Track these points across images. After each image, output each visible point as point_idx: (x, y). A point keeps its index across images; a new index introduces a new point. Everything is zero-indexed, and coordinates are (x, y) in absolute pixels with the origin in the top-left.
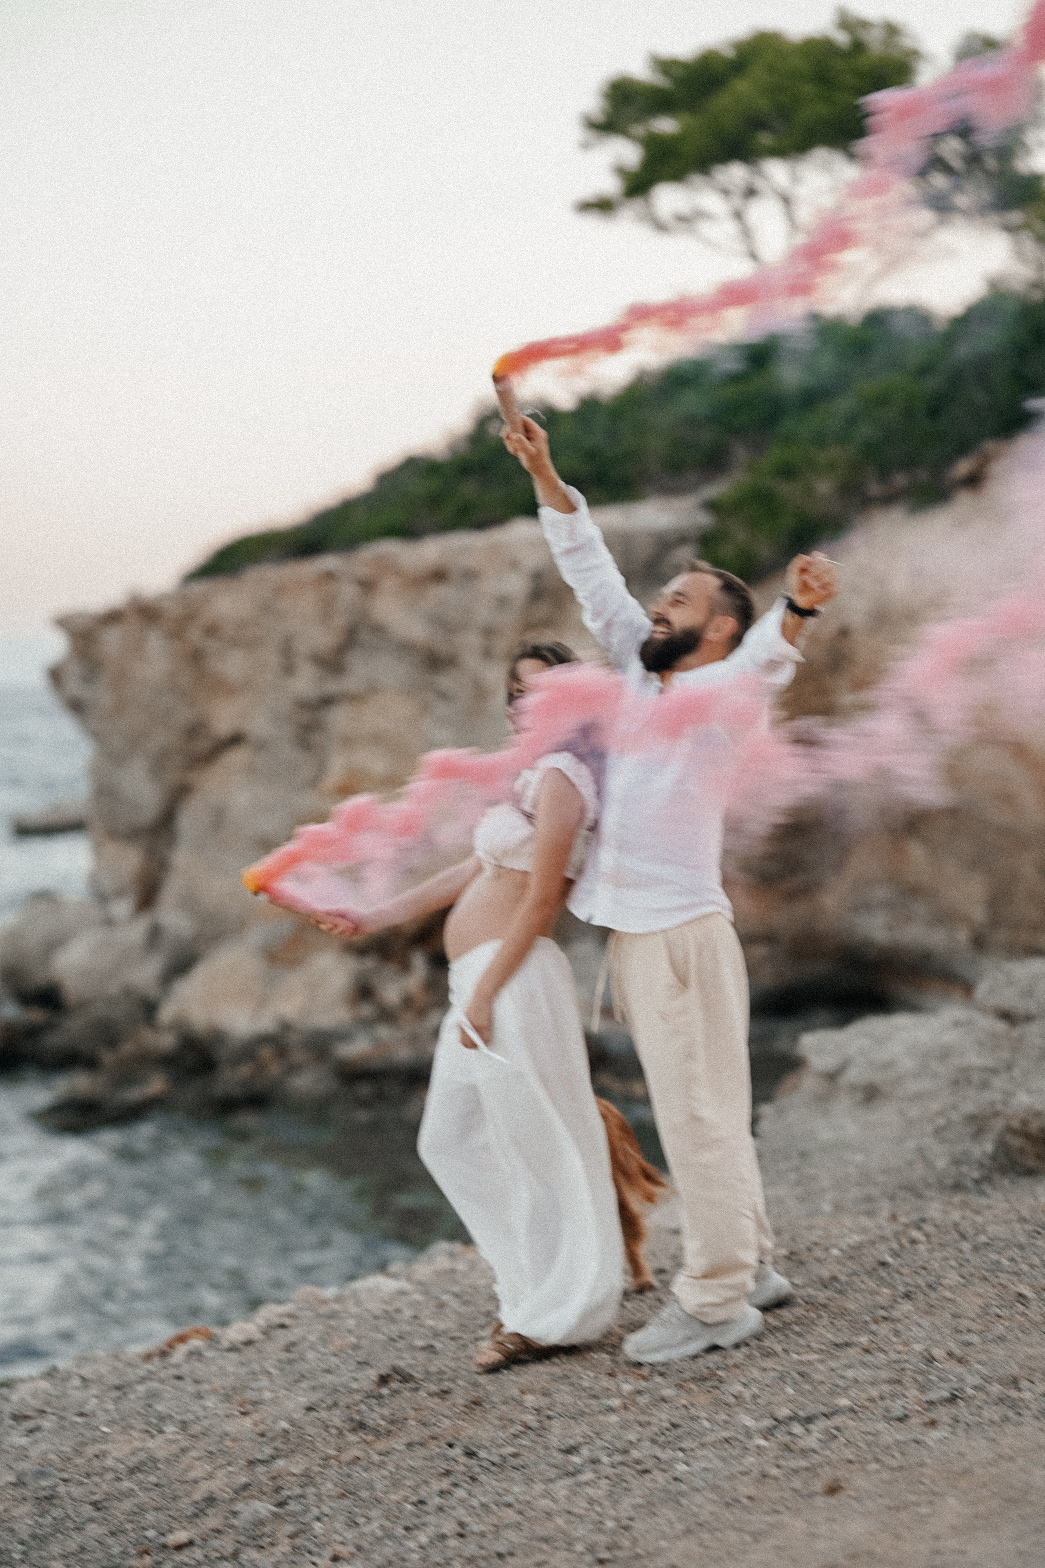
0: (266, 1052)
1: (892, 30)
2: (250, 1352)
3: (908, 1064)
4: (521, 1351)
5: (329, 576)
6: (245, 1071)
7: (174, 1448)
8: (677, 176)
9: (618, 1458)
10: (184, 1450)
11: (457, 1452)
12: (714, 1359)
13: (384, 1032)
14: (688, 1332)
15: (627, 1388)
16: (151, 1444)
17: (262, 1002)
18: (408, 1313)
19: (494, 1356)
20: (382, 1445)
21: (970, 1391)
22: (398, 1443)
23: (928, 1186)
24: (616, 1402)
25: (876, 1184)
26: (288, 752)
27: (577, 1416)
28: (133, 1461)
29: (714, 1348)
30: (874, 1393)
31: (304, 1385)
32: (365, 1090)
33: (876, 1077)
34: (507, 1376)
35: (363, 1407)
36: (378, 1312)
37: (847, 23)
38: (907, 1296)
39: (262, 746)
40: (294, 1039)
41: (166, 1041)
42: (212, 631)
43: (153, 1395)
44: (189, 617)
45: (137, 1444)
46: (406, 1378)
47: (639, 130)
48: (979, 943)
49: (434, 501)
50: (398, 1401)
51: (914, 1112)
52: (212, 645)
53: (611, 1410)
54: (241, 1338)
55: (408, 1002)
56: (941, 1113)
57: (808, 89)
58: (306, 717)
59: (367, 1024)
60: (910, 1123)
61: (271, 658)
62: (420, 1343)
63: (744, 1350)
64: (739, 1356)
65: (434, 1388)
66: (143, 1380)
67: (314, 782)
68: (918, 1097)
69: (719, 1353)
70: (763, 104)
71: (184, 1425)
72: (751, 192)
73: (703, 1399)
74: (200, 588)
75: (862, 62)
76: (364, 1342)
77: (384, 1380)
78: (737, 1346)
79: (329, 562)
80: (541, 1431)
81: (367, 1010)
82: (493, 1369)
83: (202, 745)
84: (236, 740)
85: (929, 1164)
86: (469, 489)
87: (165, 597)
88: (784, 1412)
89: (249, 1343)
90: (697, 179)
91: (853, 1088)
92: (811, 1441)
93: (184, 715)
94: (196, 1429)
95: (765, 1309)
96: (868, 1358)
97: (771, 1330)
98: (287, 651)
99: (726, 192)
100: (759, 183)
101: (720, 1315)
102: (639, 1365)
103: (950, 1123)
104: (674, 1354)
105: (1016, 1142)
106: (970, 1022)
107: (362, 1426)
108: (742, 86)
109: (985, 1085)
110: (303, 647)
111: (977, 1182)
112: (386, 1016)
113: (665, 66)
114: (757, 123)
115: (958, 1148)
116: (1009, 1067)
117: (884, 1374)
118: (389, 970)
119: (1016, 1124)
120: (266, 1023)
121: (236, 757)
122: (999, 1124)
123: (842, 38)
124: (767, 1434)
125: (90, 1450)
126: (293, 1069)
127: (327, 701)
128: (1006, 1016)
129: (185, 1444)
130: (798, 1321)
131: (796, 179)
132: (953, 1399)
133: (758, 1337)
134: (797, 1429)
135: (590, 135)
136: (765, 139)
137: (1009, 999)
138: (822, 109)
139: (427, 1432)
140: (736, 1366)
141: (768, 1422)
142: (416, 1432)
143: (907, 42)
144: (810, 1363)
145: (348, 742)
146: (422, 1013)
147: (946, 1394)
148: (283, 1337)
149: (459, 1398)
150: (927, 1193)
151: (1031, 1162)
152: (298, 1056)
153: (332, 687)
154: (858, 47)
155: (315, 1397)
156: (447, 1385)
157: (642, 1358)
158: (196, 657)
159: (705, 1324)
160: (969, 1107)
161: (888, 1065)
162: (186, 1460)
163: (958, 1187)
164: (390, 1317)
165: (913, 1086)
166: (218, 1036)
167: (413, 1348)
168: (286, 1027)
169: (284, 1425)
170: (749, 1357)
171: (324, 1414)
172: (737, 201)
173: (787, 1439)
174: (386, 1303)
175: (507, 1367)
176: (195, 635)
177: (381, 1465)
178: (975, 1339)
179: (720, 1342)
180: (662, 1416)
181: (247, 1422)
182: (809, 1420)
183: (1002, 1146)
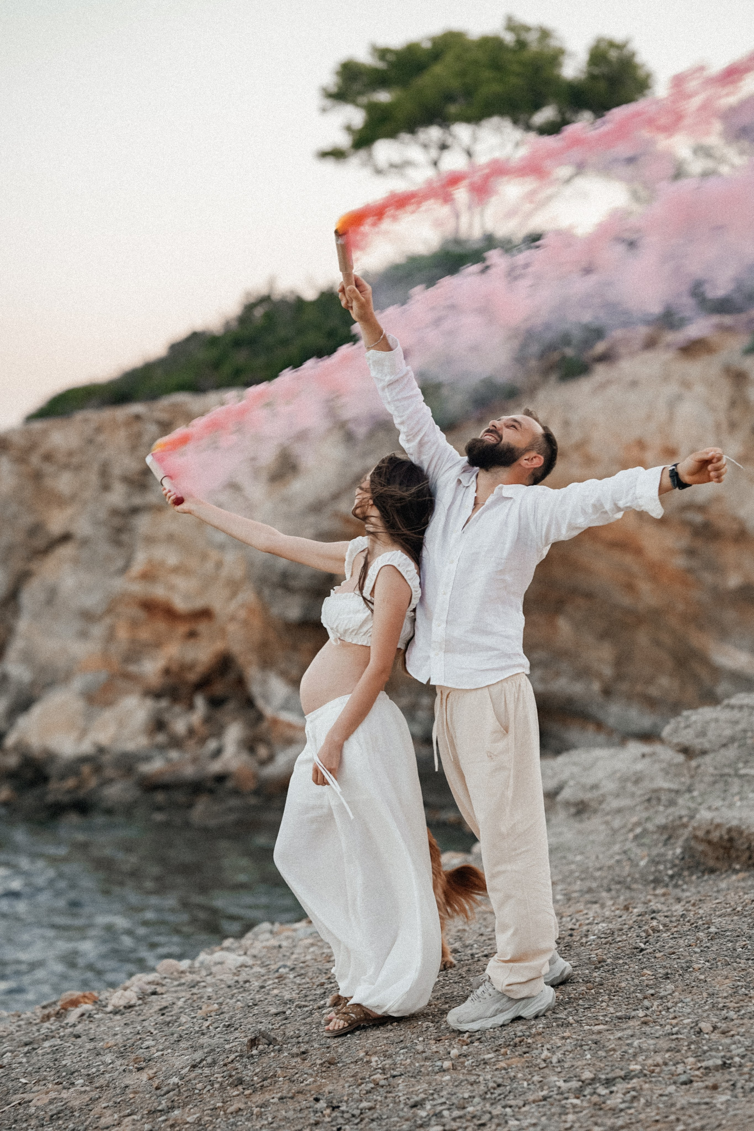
0: (86, 769)
1: (545, 34)
2: (131, 1015)
3: (609, 786)
4: (361, 1020)
5: (138, 418)
6: (70, 783)
7: (86, 1098)
8: (392, 134)
9: (456, 1113)
10: (93, 1100)
11: (322, 1104)
12: (520, 1028)
13: (174, 754)
14: (497, 1006)
15: (454, 1052)
16: (65, 1094)
17: (84, 733)
18: (256, 984)
19: (339, 1024)
20: (258, 1098)
21: (737, 1059)
22: (272, 1096)
23: (635, 881)
24: (447, 1064)
25: (595, 879)
26: (104, 548)
27: (417, 1075)
28: (53, 1109)
29: (519, 1018)
30: (659, 1059)
31: (183, 1044)
32: (160, 797)
33: (587, 796)
34: (353, 1040)
35: (238, 1065)
36: (230, 983)
37: (512, 26)
38: (667, 977)
39: (85, 542)
40: (106, 759)
41: (12, 761)
42: (48, 457)
43: (55, 1050)
44: (32, 447)
45: (53, 1095)
46: (271, 1042)
47: (363, 100)
48: (607, 692)
49: (216, 365)
50: (265, 1059)
51: (617, 823)
52: (48, 468)
53: (443, 1070)
54: (123, 1002)
55: (191, 732)
56: (638, 824)
57: (487, 74)
58: (117, 522)
59: (161, 748)
60: (615, 832)
61: (93, 478)
62: (273, 1010)
63: (544, 1021)
64: (541, 1024)
65: (295, 1050)
66: (46, 1038)
67: (124, 569)
68: (619, 811)
69: (521, 1022)
70: (455, 84)
71: (90, 1079)
72: (444, 147)
73: (516, 1062)
74: (38, 425)
75: (526, 55)
76: (226, 1009)
77: (253, 1043)
78: (536, 1017)
79: (137, 408)
80: (390, 1088)
81: (161, 738)
82: (340, 1034)
83: (40, 542)
84: (66, 538)
85: (634, 864)
86: (240, 357)
87: (13, 431)
88: (587, 1075)
89: (129, 1007)
90: (405, 137)
91: (567, 804)
92: (615, 1101)
93: (27, 520)
94: (101, 1081)
95: (555, 985)
96: (647, 1029)
97: (560, 1003)
98: (104, 472)
99: (425, 146)
100: (449, 141)
101: (524, 992)
102: (461, 1033)
103: (645, 832)
104: (488, 1023)
105: (701, 847)
106: (653, 754)
107: (240, 1082)
108: (438, 69)
109: (672, 803)
110: (117, 471)
111: (672, 877)
112: (176, 743)
113: (383, 53)
114: (449, 98)
115: (655, 852)
116: (689, 790)
117: (664, 1044)
118: (177, 709)
119: (700, 834)
120: (86, 747)
121: (66, 551)
122: (686, 833)
123: (509, 38)
124: (579, 1093)
125: (16, 1099)
126: (109, 781)
127: (135, 511)
128: (686, 751)
129: (95, 1094)
130: (582, 996)
131: (475, 139)
132: (725, 1066)
133: (553, 1009)
134: (602, 1091)
135: (328, 103)
136: (453, 109)
137: (687, 737)
138: (496, 88)
139: (294, 1089)
140: (540, 1034)
141: (575, 1084)
142: (285, 1088)
143: (554, 43)
144: (599, 1032)
145: (150, 540)
146: (203, 741)
147: (719, 1062)
148: (157, 1003)
149: (317, 1058)
150: (635, 886)
151: (711, 863)
152: (109, 772)
153: (137, 500)
154: (521, 44)
155: (198, 1055)
156: (304, 1047)
157: (464, 1027)
158: (37, 476)
159: (510, 999)
160: (661, 820)
161: (595, 787)
162: (97, 1110)
163: (657, 882)
164: (243, 986)
165: (615, 804)
166: (51, 757)
167: (267, 1014)
168: (101, 750)
169: (175, 1080)
170: (548, 1026)
171: (207, 1071)
172: (434, 153)
173: (595, 1099)
174: (235, 974)
175: (352, 1032)
176: (35, 460)
177: (260, 1115)
178: (732, 1014)
179: (524, 1013)
180: (487, 1076)
181: (144, 1077)
182: (609, 1082)
183: (687, 849)
